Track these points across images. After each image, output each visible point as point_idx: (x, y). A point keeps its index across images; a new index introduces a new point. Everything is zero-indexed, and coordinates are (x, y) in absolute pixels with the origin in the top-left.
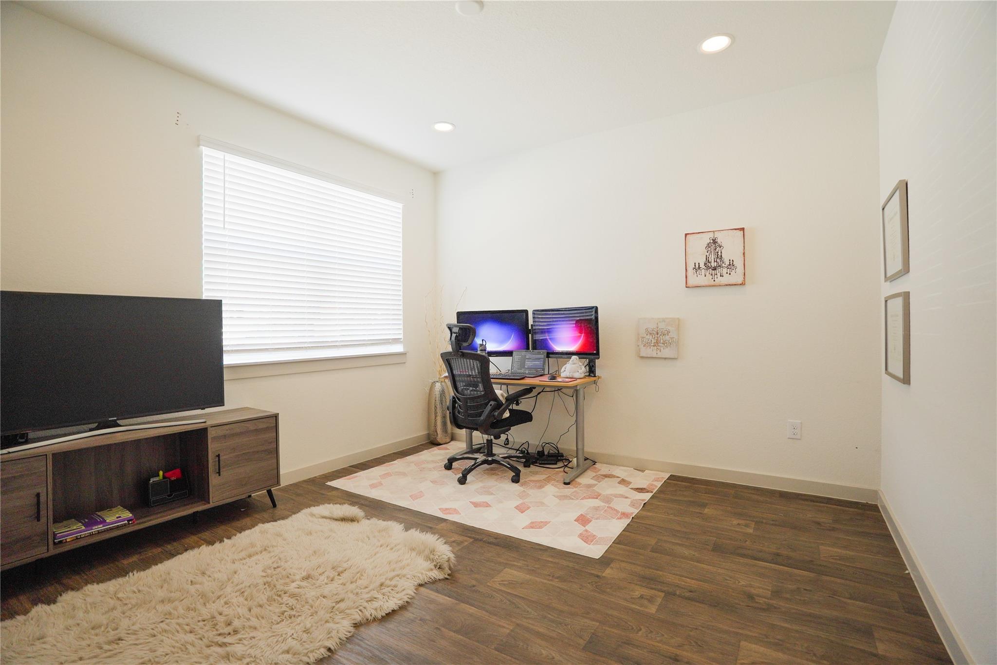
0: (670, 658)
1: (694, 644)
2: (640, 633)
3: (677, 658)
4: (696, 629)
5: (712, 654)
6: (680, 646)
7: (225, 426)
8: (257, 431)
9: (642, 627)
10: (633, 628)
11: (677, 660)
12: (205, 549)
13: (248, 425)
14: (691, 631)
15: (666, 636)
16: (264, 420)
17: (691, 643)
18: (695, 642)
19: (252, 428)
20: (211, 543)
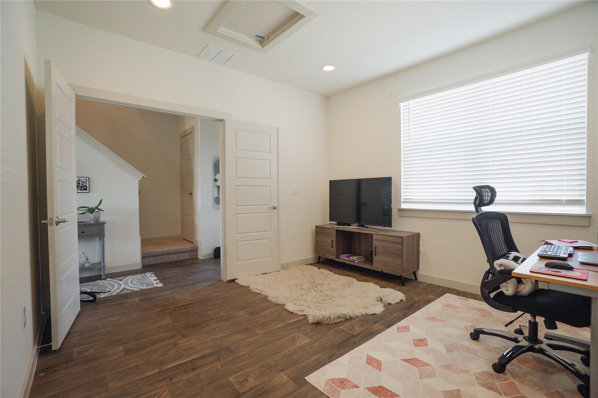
0: (196, 368)
1: (194, 381)
2: (220, 366)
3: (194, 370)
4: (201, 389)
5: (182, 383)
6: (198, 375)
7: (381, 236)
8: (392, 242)
9: (223, 369)
10: (225, 365)
11: (193, 369)
12: (355, 280)
13: (389, 238)
14: (202, 385)
15: (209, 374)
16: (396, 238)
17: (196, 380)
18: (194, 382)
19: (390, 240)
20: (358, 280)
